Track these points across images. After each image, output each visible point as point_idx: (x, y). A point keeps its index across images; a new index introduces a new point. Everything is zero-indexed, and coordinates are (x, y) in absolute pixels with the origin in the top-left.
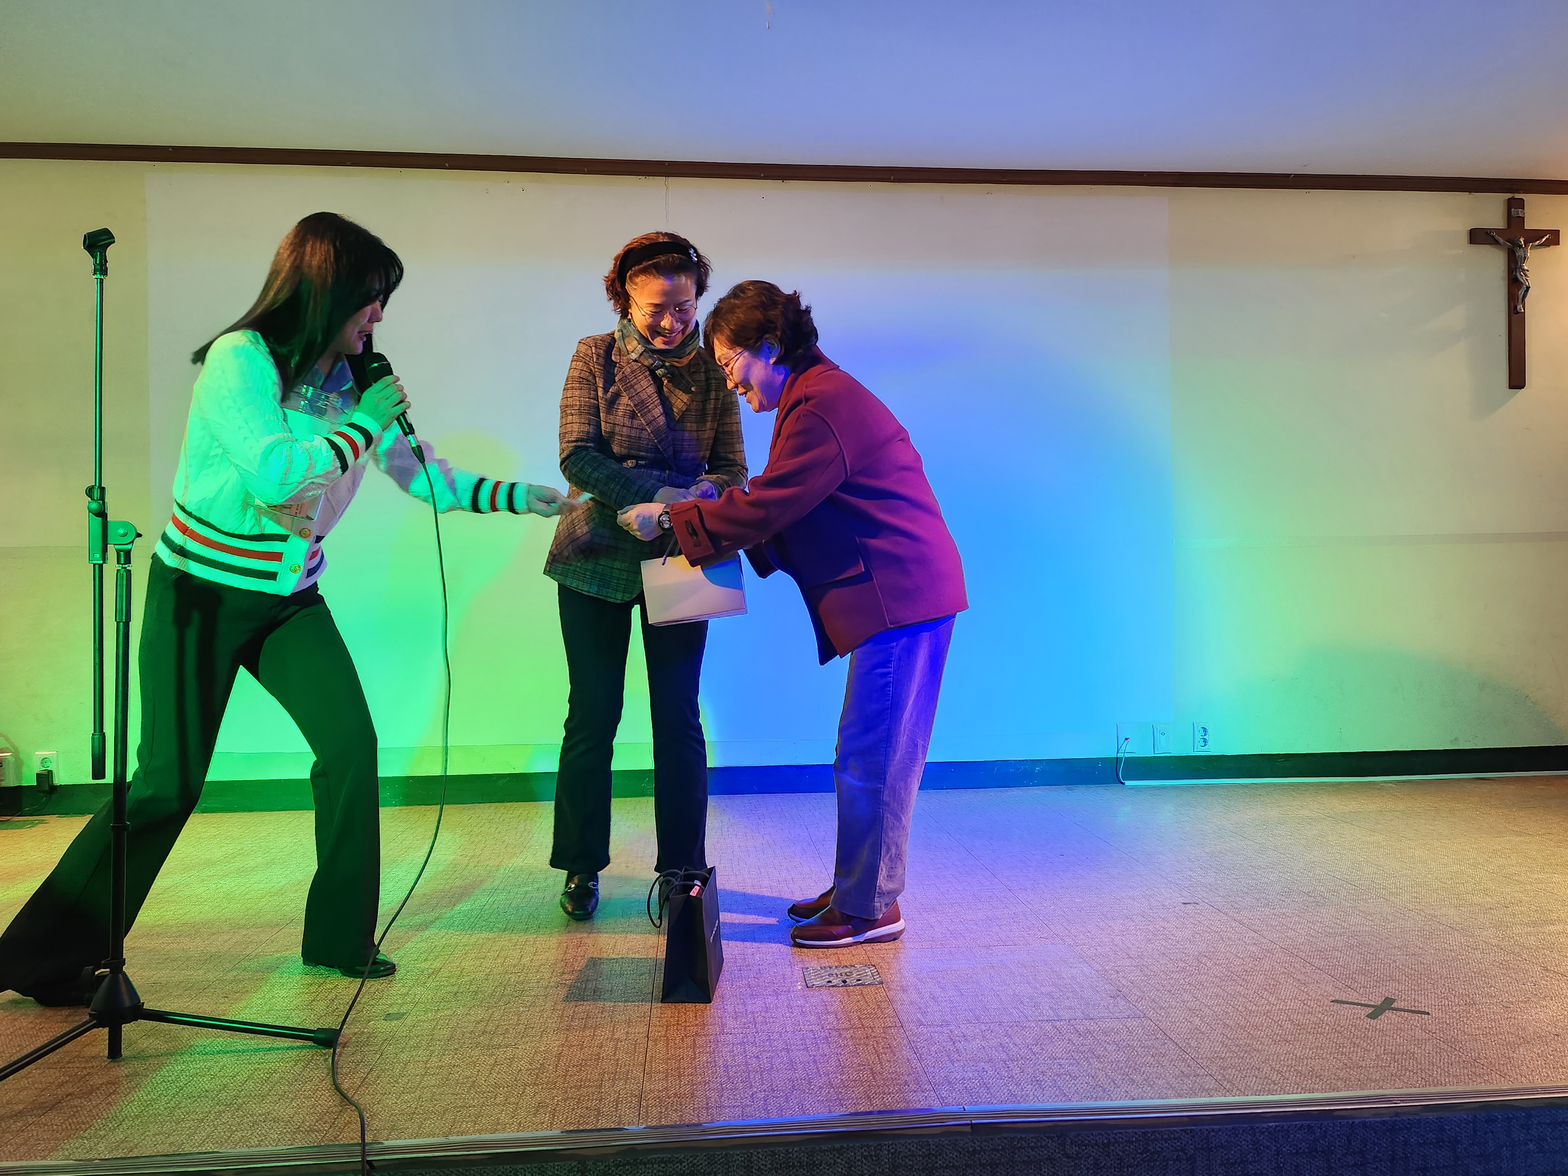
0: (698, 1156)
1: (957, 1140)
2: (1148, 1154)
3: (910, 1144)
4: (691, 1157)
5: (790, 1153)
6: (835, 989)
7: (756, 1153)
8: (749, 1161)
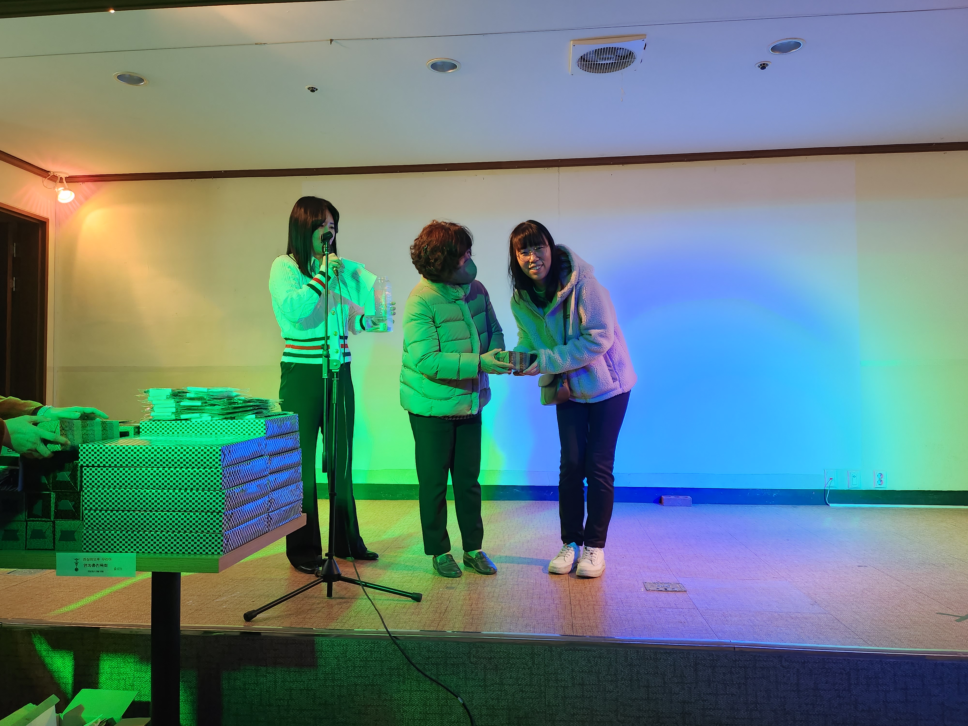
0: (602, 649)
1: (727, 654)
2: (825, 669)
3: (703, 654)
4: (599, 649)
5: (645, 652)
6: (661, 592)
7: (629, 651)
8: (626, 654)
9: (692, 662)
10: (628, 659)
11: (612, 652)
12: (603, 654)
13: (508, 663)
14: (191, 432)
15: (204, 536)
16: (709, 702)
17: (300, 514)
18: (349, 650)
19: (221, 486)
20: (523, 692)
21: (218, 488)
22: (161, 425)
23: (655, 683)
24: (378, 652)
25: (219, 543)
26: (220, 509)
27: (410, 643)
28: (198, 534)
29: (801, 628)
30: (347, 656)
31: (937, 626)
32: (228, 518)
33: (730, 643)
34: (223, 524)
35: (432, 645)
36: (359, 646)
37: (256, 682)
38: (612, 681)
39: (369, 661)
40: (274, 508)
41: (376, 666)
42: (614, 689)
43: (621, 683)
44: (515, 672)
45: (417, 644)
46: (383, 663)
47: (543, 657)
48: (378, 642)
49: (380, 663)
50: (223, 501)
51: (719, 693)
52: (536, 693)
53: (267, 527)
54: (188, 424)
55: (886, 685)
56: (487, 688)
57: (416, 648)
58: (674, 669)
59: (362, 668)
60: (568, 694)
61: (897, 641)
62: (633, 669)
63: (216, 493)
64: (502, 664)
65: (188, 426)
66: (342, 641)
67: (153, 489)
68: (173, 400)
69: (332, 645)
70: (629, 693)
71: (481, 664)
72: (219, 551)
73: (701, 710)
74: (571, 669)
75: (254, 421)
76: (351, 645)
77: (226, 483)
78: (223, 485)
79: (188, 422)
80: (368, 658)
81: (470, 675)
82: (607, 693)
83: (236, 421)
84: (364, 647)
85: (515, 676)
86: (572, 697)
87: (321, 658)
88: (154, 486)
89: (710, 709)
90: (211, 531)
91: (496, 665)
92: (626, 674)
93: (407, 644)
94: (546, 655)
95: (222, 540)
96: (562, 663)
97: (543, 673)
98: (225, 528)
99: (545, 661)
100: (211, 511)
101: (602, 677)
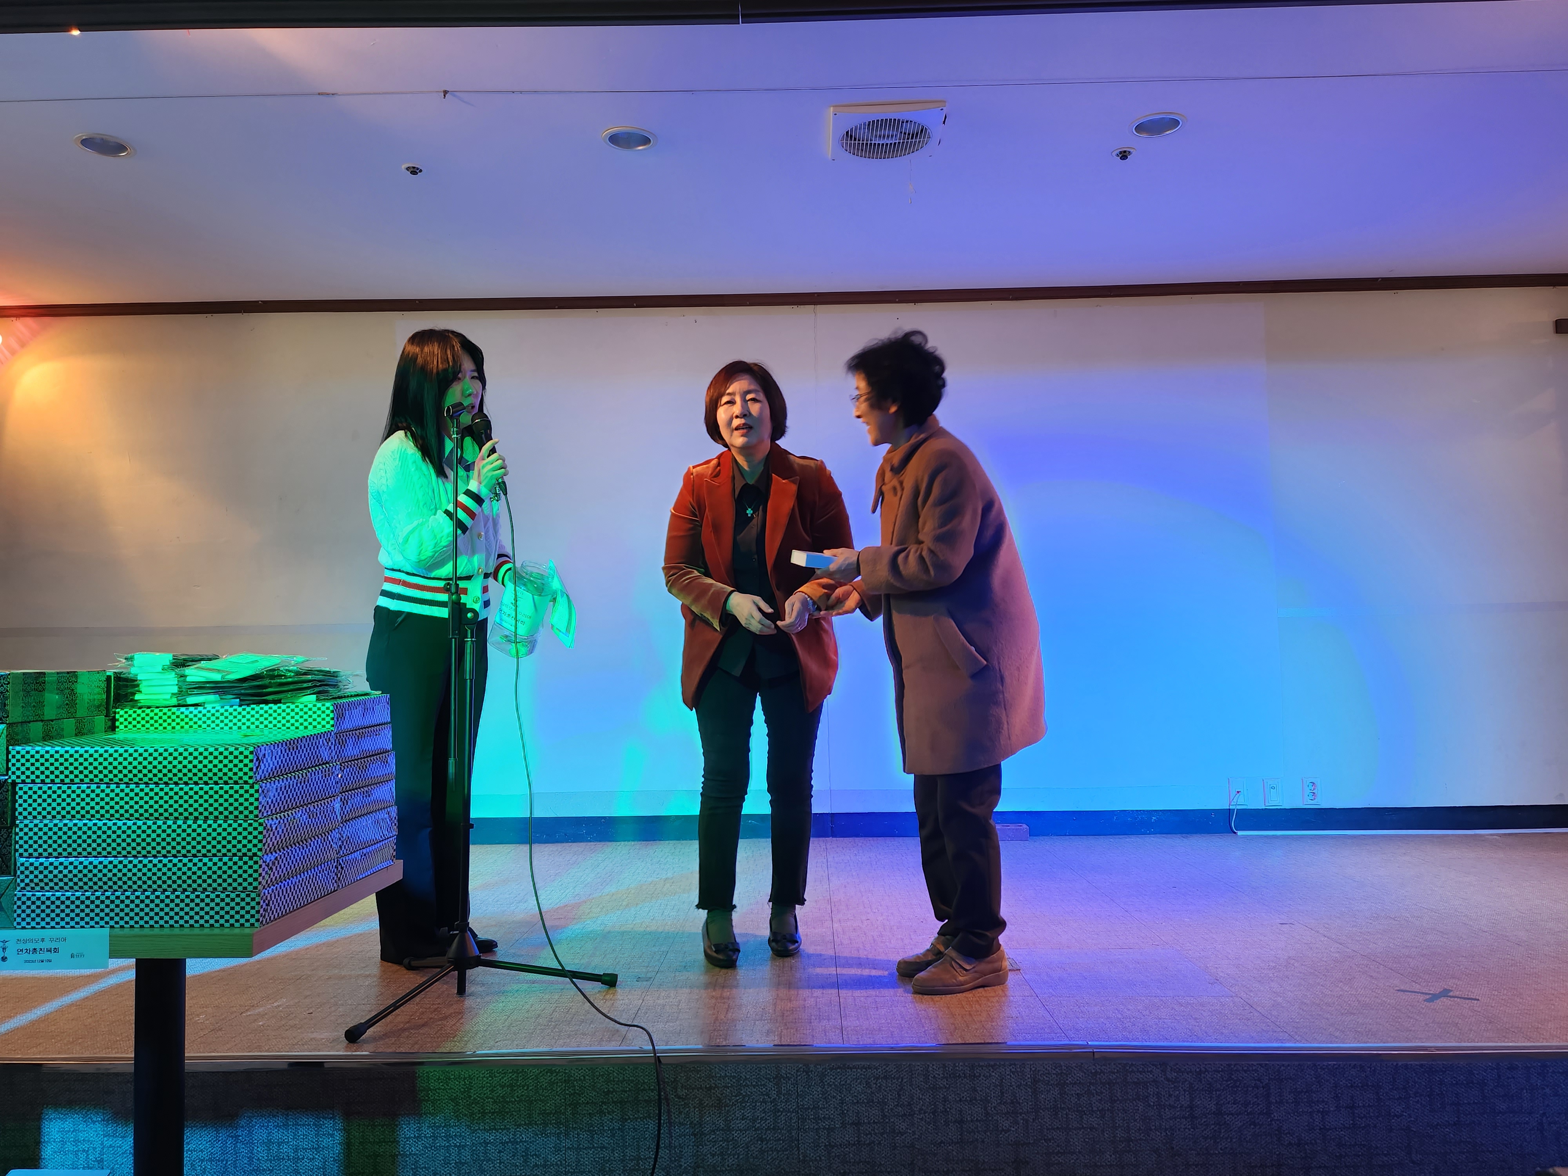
1: (1082, 1064)
2: (1231, 1081)
4: (885, 1065)
8: (927, 1070)
9: (1028, 1078)
10: (929, 1079)
11: (905, 1069)
12: (890, 1072)
13: (739, 1094)
14: (204, 726)
15: (228, 896)
16: (1056, 1142)
17: (392, 860)
18: (475, 1086)
19: (256, 812)
20: (762, 1140)
21: (251, 816)
22: (152, 714)
23: (972, 1115)
24: (523, 1087)
25: (253, 908)
26: (255, 850)
27: (577, 1069)
28: (216, 893)
29: (1195, 1019)
30: (471, 1097)
31: (1398, 1009)
32: (268, 866)
33: (1087, 1046)
34: (260, 875)
35: (614, 1072)
36: (492, 1077)
37: (316, 1146)
38: (905, 1115)
39: (507, 1103)
40: (347, 850)
41: (520, 1111)
42: (907, 1129)
43: (918, 1117)
44: (750, 1108)
45: (589, 1070)
46: (533, 1105)
47: (795, 1082)
48: (523, 1070)
49: (527, 1105)
50: (260, 837)
51: (1070, 1126)
52: (783, 1142)
53: (336, 882)
54: (200, 712)
55: (1323, 1101)
56: (705, 1137)
57: (587, 1077)
58: (1001, 1090)
59: (497, 1115)
60: (835, 1140)
61: (1338, 1033)
62: (937, 1095)
63: (249, 824)
64: (728, 1096)
65: (200, 715)
66: (462, 1071)
67: (139, 820)
68: (174, 673)
69: (446, 1078)
70: (931, 1134)
71: (695, 1098)
72: (253, 921)
73: (1044, 1155)
74: (840, 1100)
75: (315, 706)
76: (477, 1078)
77: (265, 807)
78: (260, 811)
79: (200, 708)
80: (507, 1098)
81: (676, 1118)
82: (897, 1136)
83: (283, 707)
84: (500, 1080)
85: (750, 1114)
86: (841, 1145)
87: (427, 1101)
88: (141, 815)
89: (1059, 1152)
90: (240, 888)
91: (720, 1100)
92: (927, 1103)
93: (573, 1072)
94: (800, 1077)
95: (258, 903)
96: (826, 1090)
97: (794, 1107)
98: (264, 882)
99: (797, 1087)
100: (240, 854)
101: (888, 1110)
